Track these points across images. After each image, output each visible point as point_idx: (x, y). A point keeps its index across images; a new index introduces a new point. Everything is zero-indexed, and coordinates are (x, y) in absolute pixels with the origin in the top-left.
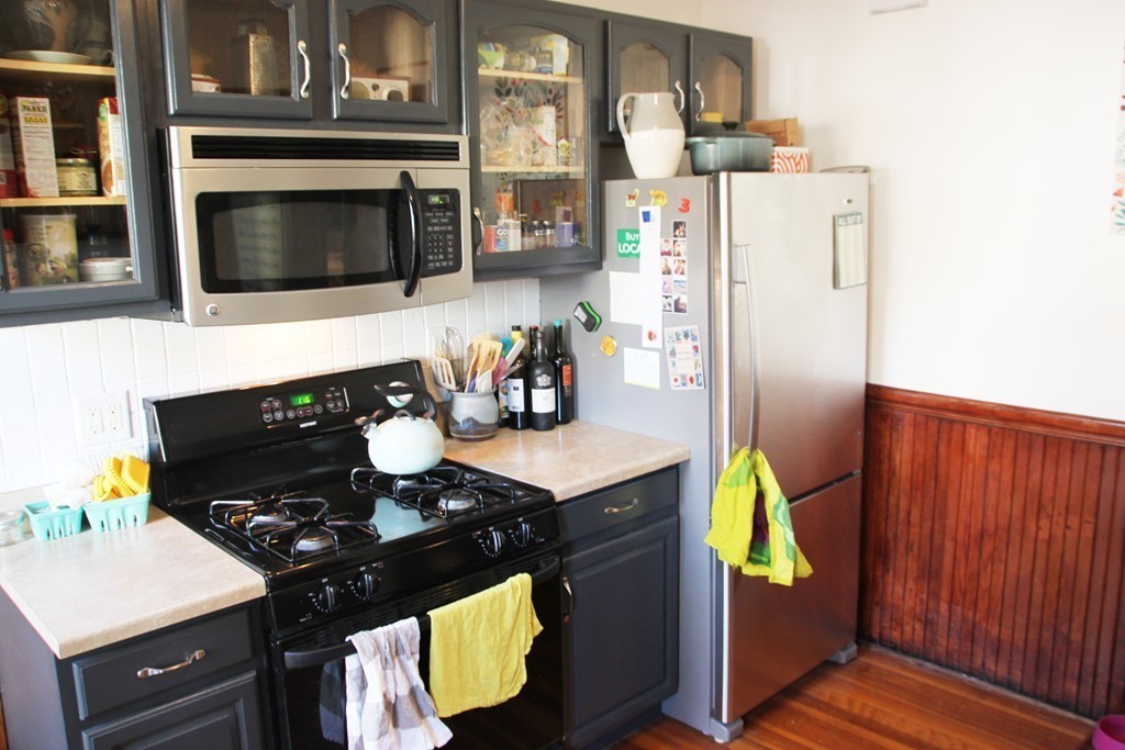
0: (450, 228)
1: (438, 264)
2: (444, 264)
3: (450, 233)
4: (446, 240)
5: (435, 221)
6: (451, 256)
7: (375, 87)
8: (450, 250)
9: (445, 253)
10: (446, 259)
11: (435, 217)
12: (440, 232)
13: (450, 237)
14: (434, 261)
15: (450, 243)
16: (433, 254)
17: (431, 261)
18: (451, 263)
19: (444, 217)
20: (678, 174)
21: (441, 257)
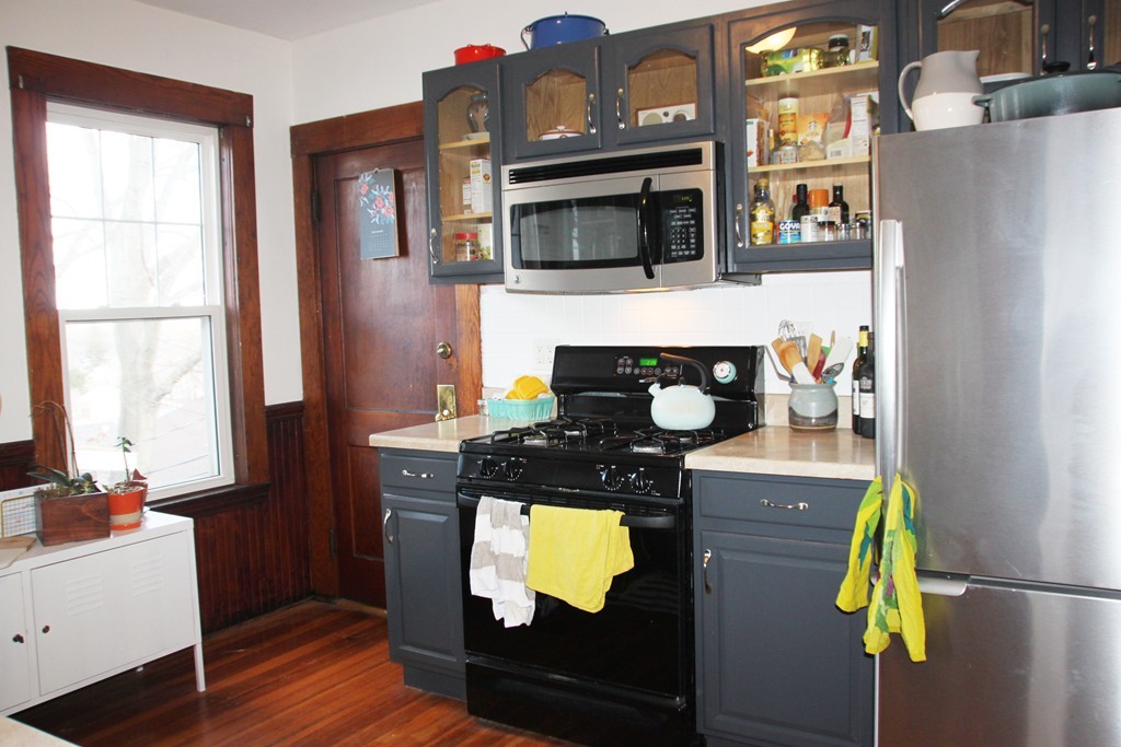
0: (693, 222)
1: (680, 253)
2: (687, 253)
3: (692, 226)
4: (688, 233)
5: (678, 217)
6: (693, 246)
7: (666, 114)
8: (693, 241)
9: (688, 243)
10: (688, 249)
11: (678, 214)
12: (682, 226)
13: (692, 230)
14: (676, 250)
15: (693, 235)
16: (677, 244)
17: (674, 250)
18: (693, 252)
19: (687, 213)
20: (983, 122)
21: (684, 247)
